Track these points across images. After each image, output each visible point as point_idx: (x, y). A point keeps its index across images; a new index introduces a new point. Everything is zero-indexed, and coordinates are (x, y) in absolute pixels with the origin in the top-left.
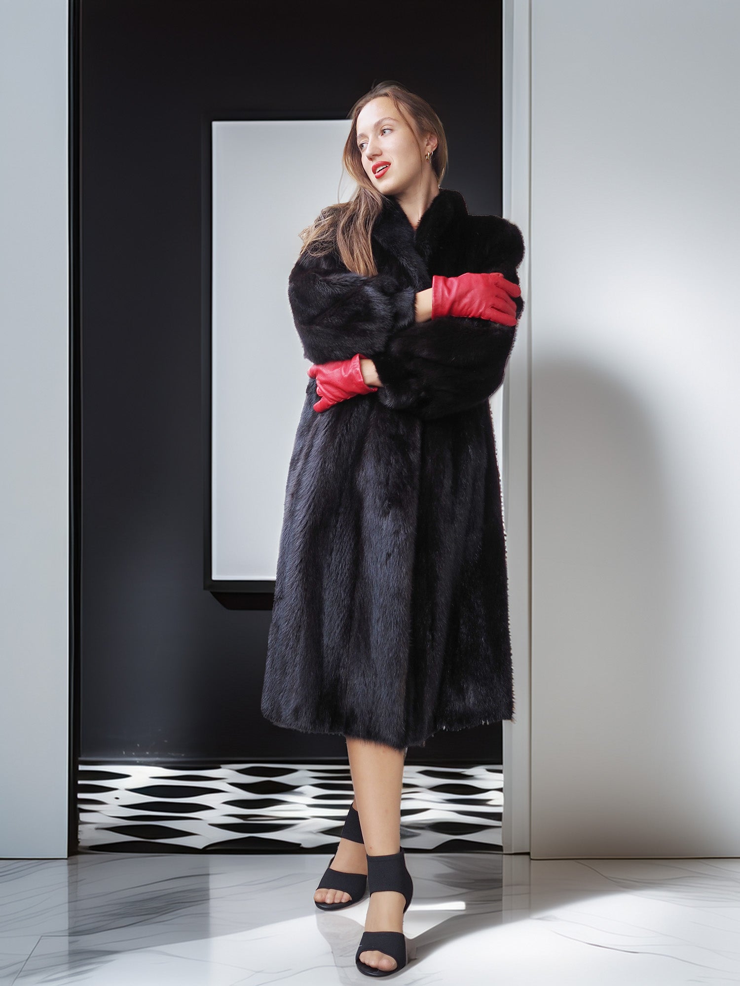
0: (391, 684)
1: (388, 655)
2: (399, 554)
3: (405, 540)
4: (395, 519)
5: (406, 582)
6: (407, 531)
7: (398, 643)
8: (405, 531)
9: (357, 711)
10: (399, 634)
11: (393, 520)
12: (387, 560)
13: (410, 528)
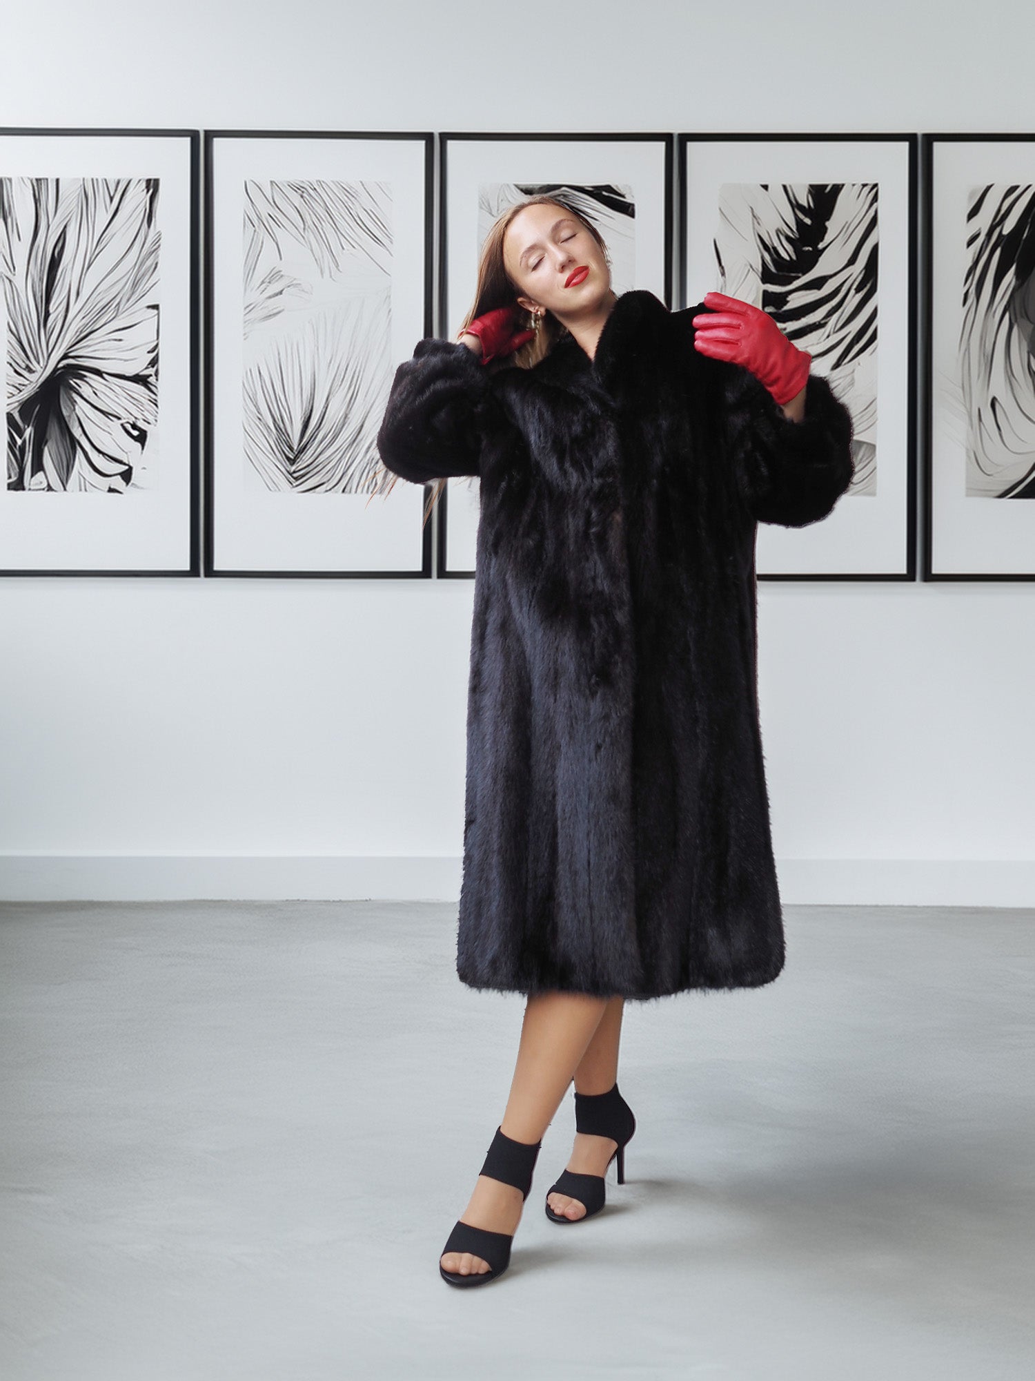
0: (617, 918)
1: (608, 878)
2: (612, 744)
3: (619, 725)
4: (604, 700)
5: (624, 780)
6: (620, 713)
7: (620, 860)
8: (617, 714)
9: (574, 959)
10: (621, 850)
11: (602, 701)
12: (596, 753)
13: (623, 710)
